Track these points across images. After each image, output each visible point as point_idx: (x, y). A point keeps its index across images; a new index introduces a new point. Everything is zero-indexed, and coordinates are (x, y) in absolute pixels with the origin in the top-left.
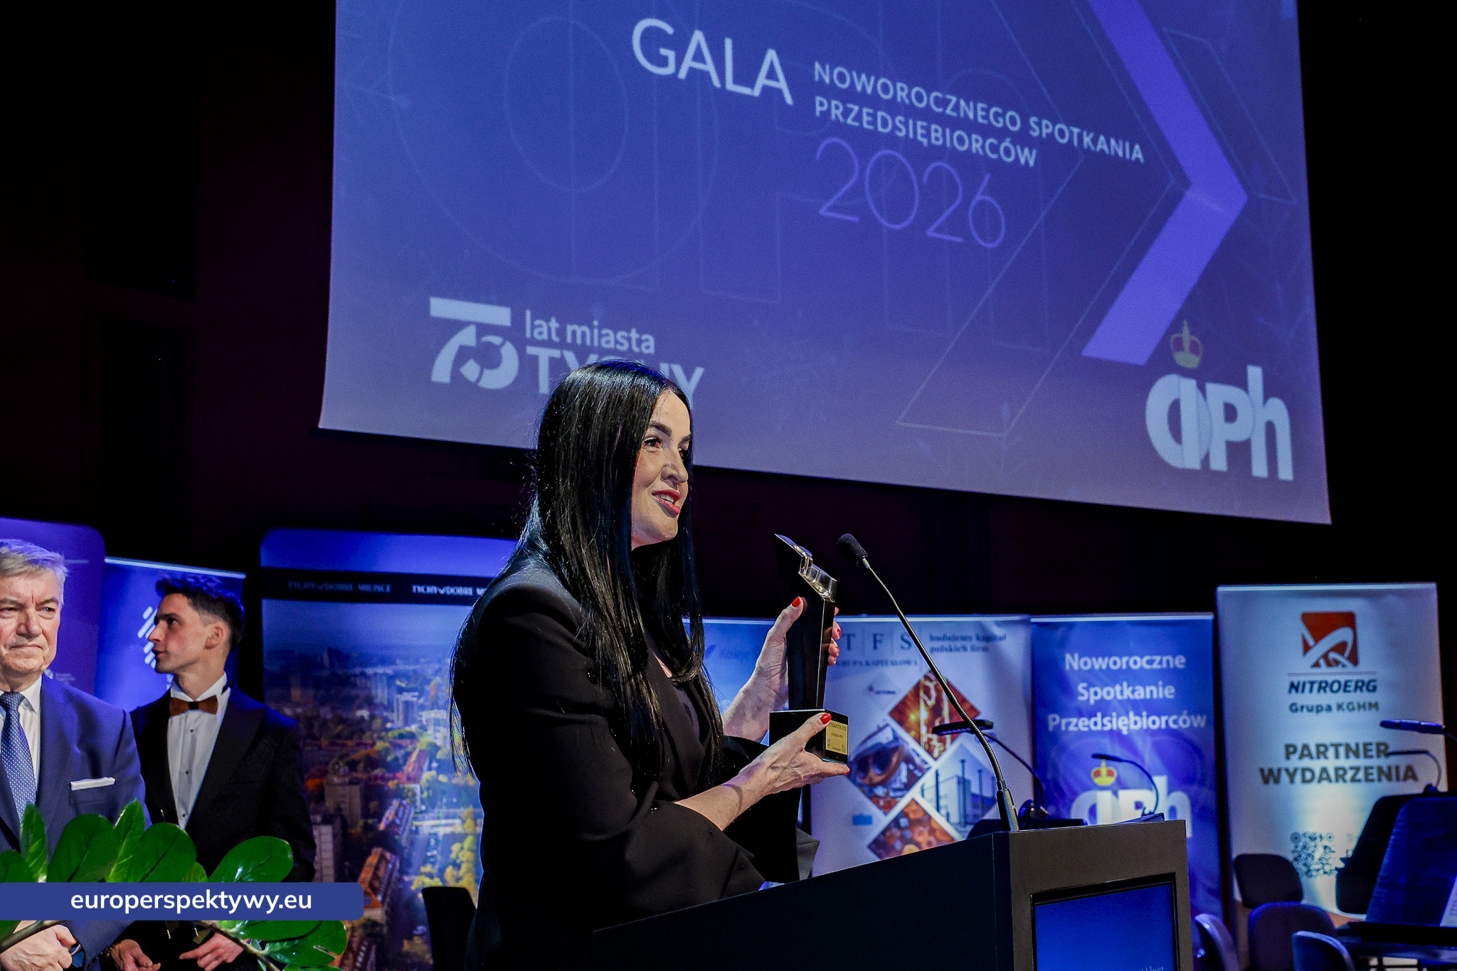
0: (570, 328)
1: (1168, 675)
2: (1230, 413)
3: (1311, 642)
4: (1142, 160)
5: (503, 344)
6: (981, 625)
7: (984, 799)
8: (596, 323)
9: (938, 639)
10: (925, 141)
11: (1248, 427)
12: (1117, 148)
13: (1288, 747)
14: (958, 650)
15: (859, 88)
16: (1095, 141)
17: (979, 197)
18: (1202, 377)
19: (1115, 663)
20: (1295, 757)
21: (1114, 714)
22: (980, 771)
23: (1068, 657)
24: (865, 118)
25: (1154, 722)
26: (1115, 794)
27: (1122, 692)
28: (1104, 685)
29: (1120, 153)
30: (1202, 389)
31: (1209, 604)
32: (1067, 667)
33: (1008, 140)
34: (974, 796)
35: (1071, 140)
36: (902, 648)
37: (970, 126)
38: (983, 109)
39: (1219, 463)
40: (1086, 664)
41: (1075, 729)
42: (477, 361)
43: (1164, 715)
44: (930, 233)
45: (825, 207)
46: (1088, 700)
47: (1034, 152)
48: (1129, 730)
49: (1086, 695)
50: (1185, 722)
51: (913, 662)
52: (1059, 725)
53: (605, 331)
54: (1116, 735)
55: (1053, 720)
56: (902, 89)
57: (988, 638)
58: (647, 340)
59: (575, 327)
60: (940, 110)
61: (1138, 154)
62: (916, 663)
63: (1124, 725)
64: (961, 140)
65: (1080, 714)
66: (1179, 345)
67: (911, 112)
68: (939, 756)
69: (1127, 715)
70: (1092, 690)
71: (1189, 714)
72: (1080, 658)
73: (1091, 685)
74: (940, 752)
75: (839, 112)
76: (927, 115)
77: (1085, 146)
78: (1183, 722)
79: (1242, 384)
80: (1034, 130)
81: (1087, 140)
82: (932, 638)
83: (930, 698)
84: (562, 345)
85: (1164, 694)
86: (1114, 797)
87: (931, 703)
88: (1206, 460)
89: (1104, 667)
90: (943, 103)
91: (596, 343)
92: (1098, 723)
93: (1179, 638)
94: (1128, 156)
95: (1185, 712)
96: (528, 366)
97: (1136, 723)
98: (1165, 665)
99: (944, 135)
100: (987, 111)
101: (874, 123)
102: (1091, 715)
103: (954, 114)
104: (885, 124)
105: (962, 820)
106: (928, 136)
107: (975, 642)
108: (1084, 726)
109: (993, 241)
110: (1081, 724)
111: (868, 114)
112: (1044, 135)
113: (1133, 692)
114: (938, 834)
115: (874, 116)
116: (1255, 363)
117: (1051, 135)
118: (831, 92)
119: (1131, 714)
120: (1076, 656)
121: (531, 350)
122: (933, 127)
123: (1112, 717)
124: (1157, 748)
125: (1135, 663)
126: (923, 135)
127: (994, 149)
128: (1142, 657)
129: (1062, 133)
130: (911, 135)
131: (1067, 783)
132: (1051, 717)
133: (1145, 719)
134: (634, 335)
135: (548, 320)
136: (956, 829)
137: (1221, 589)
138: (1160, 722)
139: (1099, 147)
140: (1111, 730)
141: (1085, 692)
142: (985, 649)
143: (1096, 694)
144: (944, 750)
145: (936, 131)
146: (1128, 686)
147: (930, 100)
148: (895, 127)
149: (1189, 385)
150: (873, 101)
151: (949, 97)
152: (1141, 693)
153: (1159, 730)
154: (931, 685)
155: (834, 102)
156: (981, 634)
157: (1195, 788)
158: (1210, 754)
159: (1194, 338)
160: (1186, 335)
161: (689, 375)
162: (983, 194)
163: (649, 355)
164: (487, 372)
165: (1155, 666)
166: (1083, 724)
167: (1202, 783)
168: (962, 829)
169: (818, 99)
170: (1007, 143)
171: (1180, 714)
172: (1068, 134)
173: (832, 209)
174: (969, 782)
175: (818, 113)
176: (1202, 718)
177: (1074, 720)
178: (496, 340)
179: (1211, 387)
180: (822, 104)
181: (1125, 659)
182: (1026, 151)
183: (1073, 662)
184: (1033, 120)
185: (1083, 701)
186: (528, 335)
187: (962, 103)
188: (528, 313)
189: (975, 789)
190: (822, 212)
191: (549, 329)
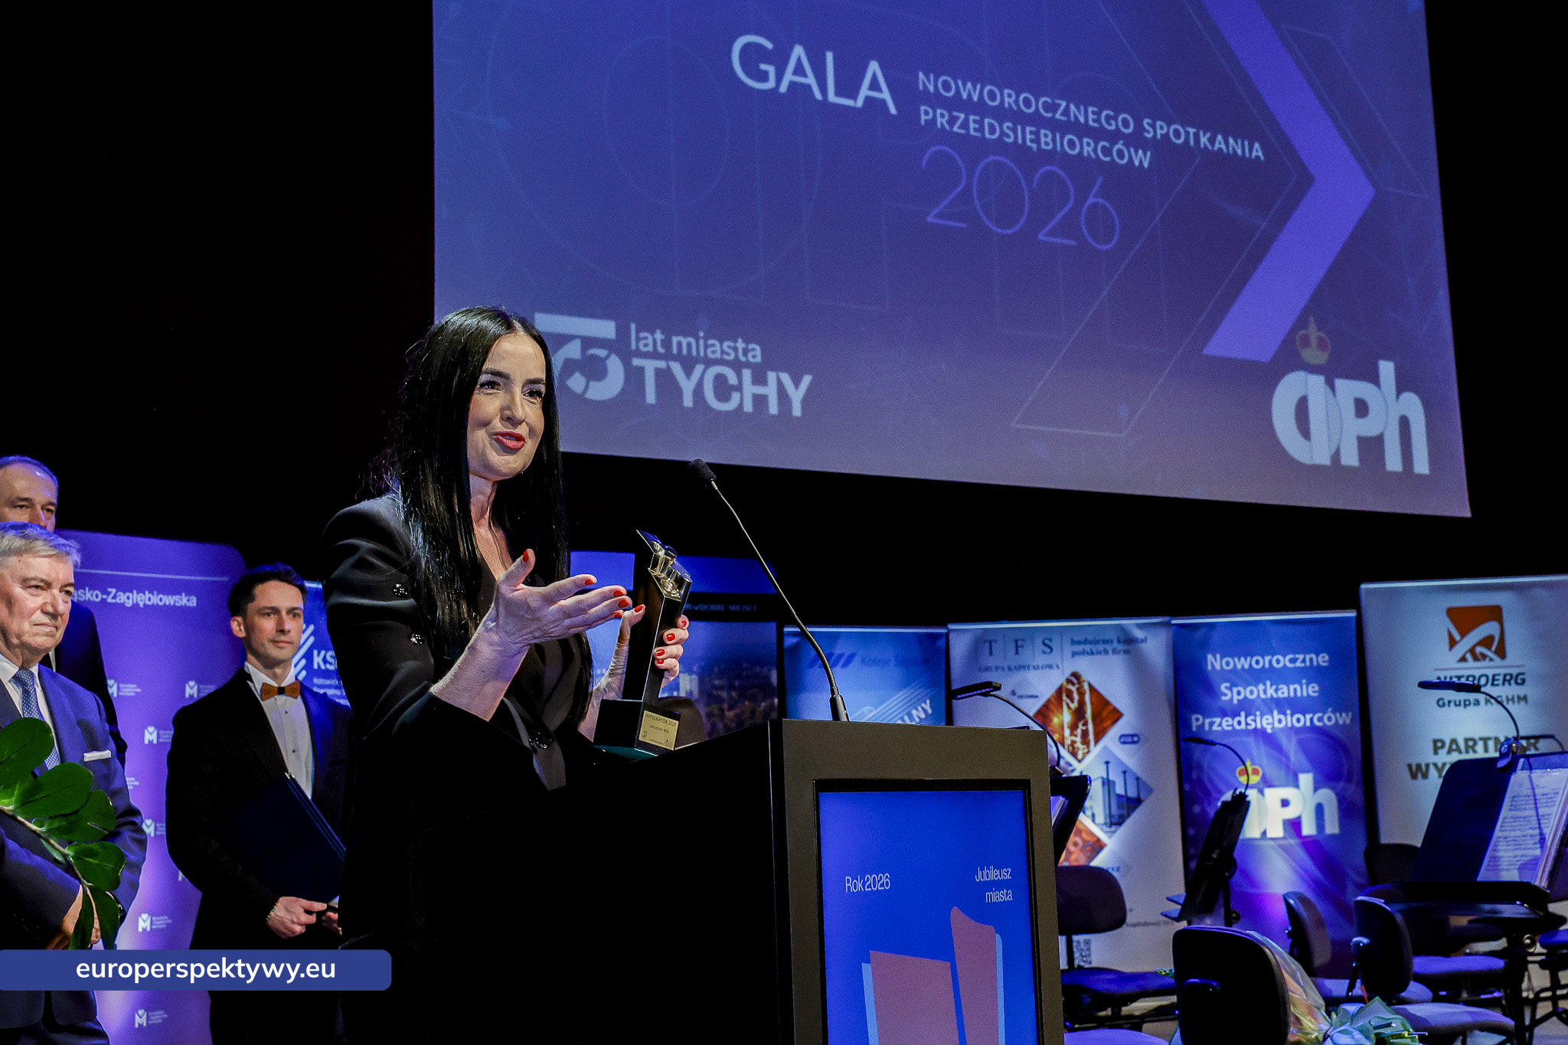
0: (675, 340)
1: (1312, 673)
2: (1362, 408)
3: (1457, 637)
4: (1262, 158)
5: (608, 357)
6: (1121, 628)
7: (1129, 800)
8: (701, 334)
9: (1079, 643)
10: (1034, 146)
11: (1381, 422)
12: (1236, 146)
13: (1435, 742)
14: (1099, 653)
15: (965, 96)
16: (1212, 141)
17: (1091, 200)
18: (1331, 374)
19: (1257, 662)
20: (1443, 752)
21: (1258, 713)
22: (1124, 772)
23: (1210, 657)
24: (972, 125)
25: (1298, 720)
26: (1261, 792)
27: (1265, 691)
28: (1246, 684)
29: (1239, 152)
30: (1331, 385)
31: (1354, 602)
32: (1210, 668)
33: (1121, 142)
34: (1119, 796)
35: (1187, 140)
36: (1044, 652)
37: (1082, 130)
38: (1093, 113)
39: (1351, 458)
40: (1228, 664)
41: (1220, 729)
42: (583, 374)
43: (1309, 713)
44: (1040, 237)
45: (932, 214)
46: (1232, 699)
47: (1149, 153)
48: (1273, 728)
49: (1229, 694)
50: (1329, 719)
51: (1054, 666)
52: (1203, 724)
53: (710, 342)
54: (1260, 734)
55: (1197, 721)
56: (1010, 96)
57: (1129, 641)
58: (753, 350)
59: (681, 338)
60: (1049, 115)
61: (1257, 151)
62: (1058, 667)
63: (1268, 724)
64: (1071, 144)
65: (1224, 714)
66: (1306, 342)
67: (1019, 118)
68: (1083, 758)
69: (1271, 713)
70: (1235, 690)
71: (1334, 712)
72: (1222, 658)
73: (1233, 685)
74: (1083, 754)
75: (944, 121)
76: (1036, 120)
77: (1202, 145)
78: (1328, 719)
79: (1374, 379)
80: (1148, 132)
81: (1204, 140)
82: (1073, 642)
83: (1072, 701)
84: (668, 356)
85: (1308, 693)
86: (1260, 796)
87: (1074, 706)
88: (1336, 456)
89: (1247, 666)
90: (1052, 108)
91: (702, 354)
92: (1241, 723)
93: (1322, 637)
94: (1247, 155)
95: (1330, 710)
96: (634, 377)
97: (1280, 721)
98: (1308, 664)
99: (1054, 140)
100: (1098, 114)
101: (981, 129)
102: (1235, 714)
103: (1064, 118)
104: (992, 131)
105: (1108, 821)
106: (1037, 141)
107: (1116, 644)
108: (1228, 726)
109: (1106, 242)
110: (1224, 724)
111: (975, 121)
112: (1159, 137)
113: (1276, 690)
114: (1084, 835)
115: (981, 123)
116: (1387, 358)
117: (1166, 136)
118: (937, 100)
119: (1275, 712)
120: (1218, 656)
121: (637, 362)
122: (1043, 132)
123: (1255, 716)
124: (1302, 745)
125: (1278, 661)
126: (1032, 141)
127: (1107, 151)
128: (1284, 656)
129: (1177, 134)
130: (1020, 141)
131: (1212, 782)
132: (1194, 717)
133: (1289, 717)
134: (740, 344)
135: (653, 333)
136: (1102, 829)
137: (1363, 586)
138: (1305, 720)
139: (1217, 146)
140: (1256, 729)
141: (1228, 692)
142: (1127, 652)
143: (1239, 693)
144: (1088, 752)
145: (1046, 136)
146: (1271, 686)
147: (1038, 105)
148: (1003, 134)
149: (1317, 382)
150: (979, 108)
151: (1058, 101)
152: (1284, 692)
153: (1304, 727)
154: (1074, 689)
155: (939, 111)
156: (1122, 638)
157: (1342, 784)
158: (1357, 752)
159: (1323, 335)
160: (1313, 332)
161: (797, 384)
162: (1095, 196)
163: (756, 364)
164: (592, 384)
165: (1298, 664)
166: (1227, 723)
167: (1349, 780)
168: (1108, 829)
169: (923, 108)
170: (1119, 146)
171: (1324, 712)
172: (1183, 134)
173: (940, 216)
174: (1114, 783)
175: (923, 123)
176: (1347, 715)
177: (1218, 720)
178: (602, 353)
179: (1339, 383)
180: (927, 113)
181: (1267, 658)
182: (1140, 152)
183: (1215, 662)
184: (1146, 122)
185: (1225, 701)
186: (633, 347)
187: (1072, 107)
188: (633, 326)
189: (1119, 790)
190: (929, 219)
191: (655, 341)
